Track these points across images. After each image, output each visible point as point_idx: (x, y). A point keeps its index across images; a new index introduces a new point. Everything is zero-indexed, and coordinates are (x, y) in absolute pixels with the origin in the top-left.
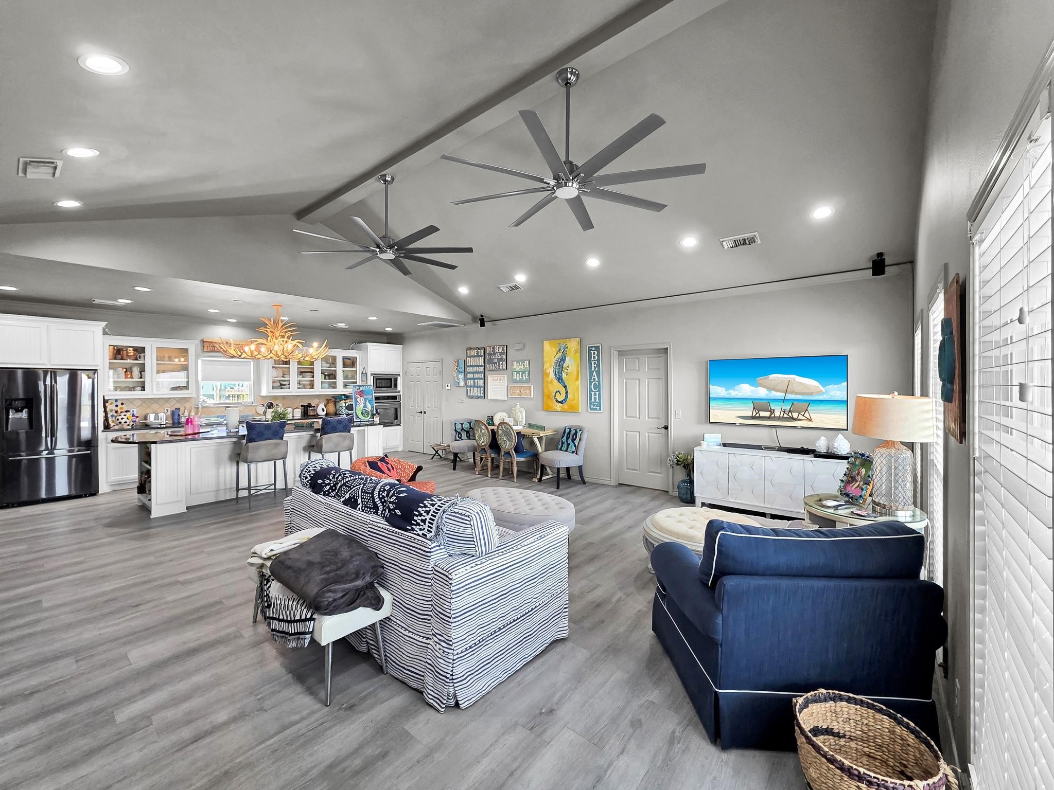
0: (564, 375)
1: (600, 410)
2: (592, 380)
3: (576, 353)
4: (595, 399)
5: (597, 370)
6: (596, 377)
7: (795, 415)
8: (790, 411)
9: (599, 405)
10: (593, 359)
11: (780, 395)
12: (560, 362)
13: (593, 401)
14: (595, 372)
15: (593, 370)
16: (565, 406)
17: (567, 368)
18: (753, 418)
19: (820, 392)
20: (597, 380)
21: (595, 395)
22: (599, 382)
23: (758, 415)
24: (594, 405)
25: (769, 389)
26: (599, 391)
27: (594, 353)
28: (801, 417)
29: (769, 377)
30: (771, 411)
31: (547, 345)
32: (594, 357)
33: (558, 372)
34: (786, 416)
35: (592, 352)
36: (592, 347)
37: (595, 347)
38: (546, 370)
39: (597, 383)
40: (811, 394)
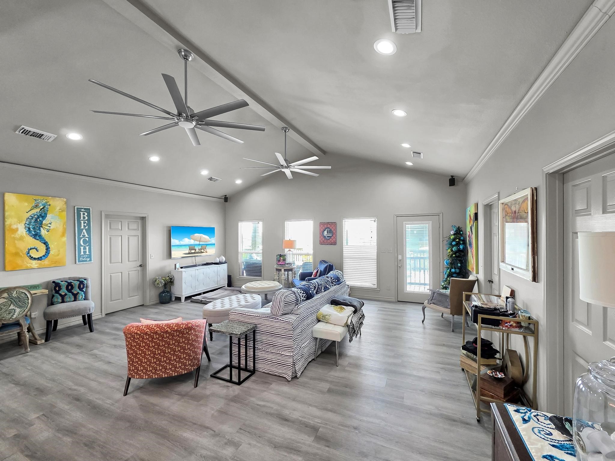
0: (43, 232)
1: (90, 260)
2: (81, 236)
3: (62, 211)
4: (85, 252)
5: (87, 228)
6: (86, 234)
7: (202, 251)
8: (201, 249)
9: (90, 256)
10: (82, 219)
11: (197, 243)
12: (38, 218)
13: (82, 253)
14: (84, 230)
15: (82, 227)
16: (46, 262)
17: (49, 225)
18: (189, 253)
19: (209, 241)
20: (87, 236)
21: (85, 248)
22: (90, 238)
23: (191, 252)
24: (84, 258)
25: (195, 240)
26: (90, 246)
27: (84, 214)
28: (204, 251)
29: (194, 235)
30: (195, 250)
31: (11, 199)
32: (84, 218)
33: (34, 228)
34: (200, 251)
35: (82, 213)
36: (82, 208)
37: (85, 209)
38: (10, 225)
39: (87, 239)
40: (207, 242)
